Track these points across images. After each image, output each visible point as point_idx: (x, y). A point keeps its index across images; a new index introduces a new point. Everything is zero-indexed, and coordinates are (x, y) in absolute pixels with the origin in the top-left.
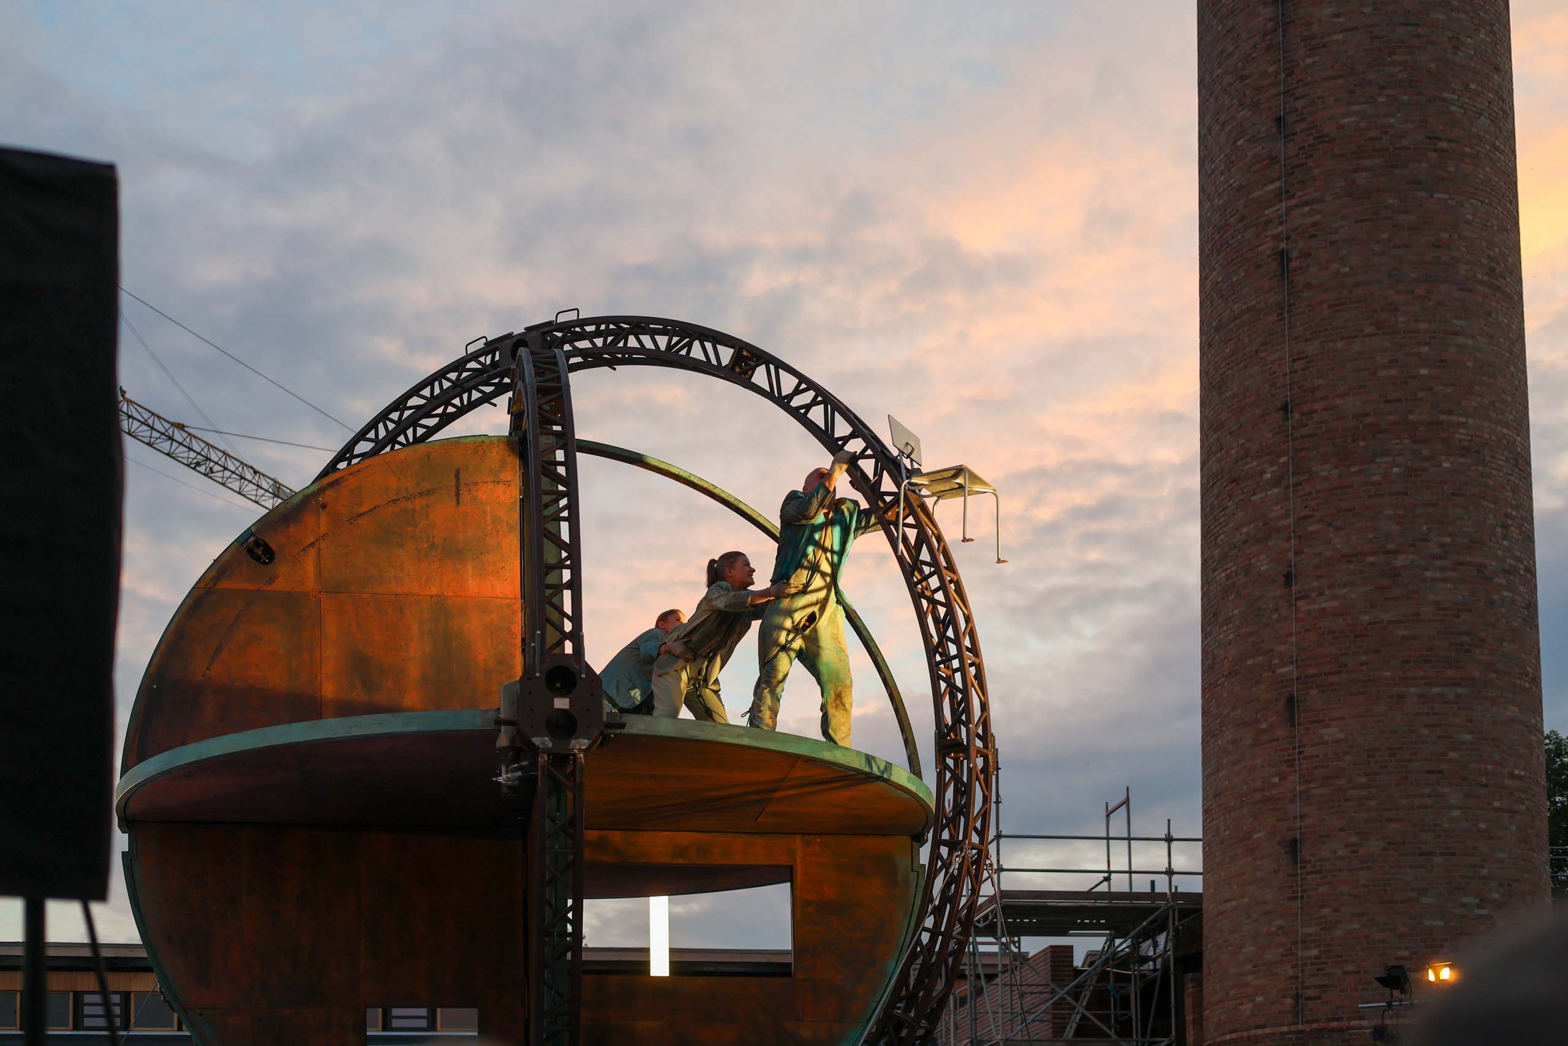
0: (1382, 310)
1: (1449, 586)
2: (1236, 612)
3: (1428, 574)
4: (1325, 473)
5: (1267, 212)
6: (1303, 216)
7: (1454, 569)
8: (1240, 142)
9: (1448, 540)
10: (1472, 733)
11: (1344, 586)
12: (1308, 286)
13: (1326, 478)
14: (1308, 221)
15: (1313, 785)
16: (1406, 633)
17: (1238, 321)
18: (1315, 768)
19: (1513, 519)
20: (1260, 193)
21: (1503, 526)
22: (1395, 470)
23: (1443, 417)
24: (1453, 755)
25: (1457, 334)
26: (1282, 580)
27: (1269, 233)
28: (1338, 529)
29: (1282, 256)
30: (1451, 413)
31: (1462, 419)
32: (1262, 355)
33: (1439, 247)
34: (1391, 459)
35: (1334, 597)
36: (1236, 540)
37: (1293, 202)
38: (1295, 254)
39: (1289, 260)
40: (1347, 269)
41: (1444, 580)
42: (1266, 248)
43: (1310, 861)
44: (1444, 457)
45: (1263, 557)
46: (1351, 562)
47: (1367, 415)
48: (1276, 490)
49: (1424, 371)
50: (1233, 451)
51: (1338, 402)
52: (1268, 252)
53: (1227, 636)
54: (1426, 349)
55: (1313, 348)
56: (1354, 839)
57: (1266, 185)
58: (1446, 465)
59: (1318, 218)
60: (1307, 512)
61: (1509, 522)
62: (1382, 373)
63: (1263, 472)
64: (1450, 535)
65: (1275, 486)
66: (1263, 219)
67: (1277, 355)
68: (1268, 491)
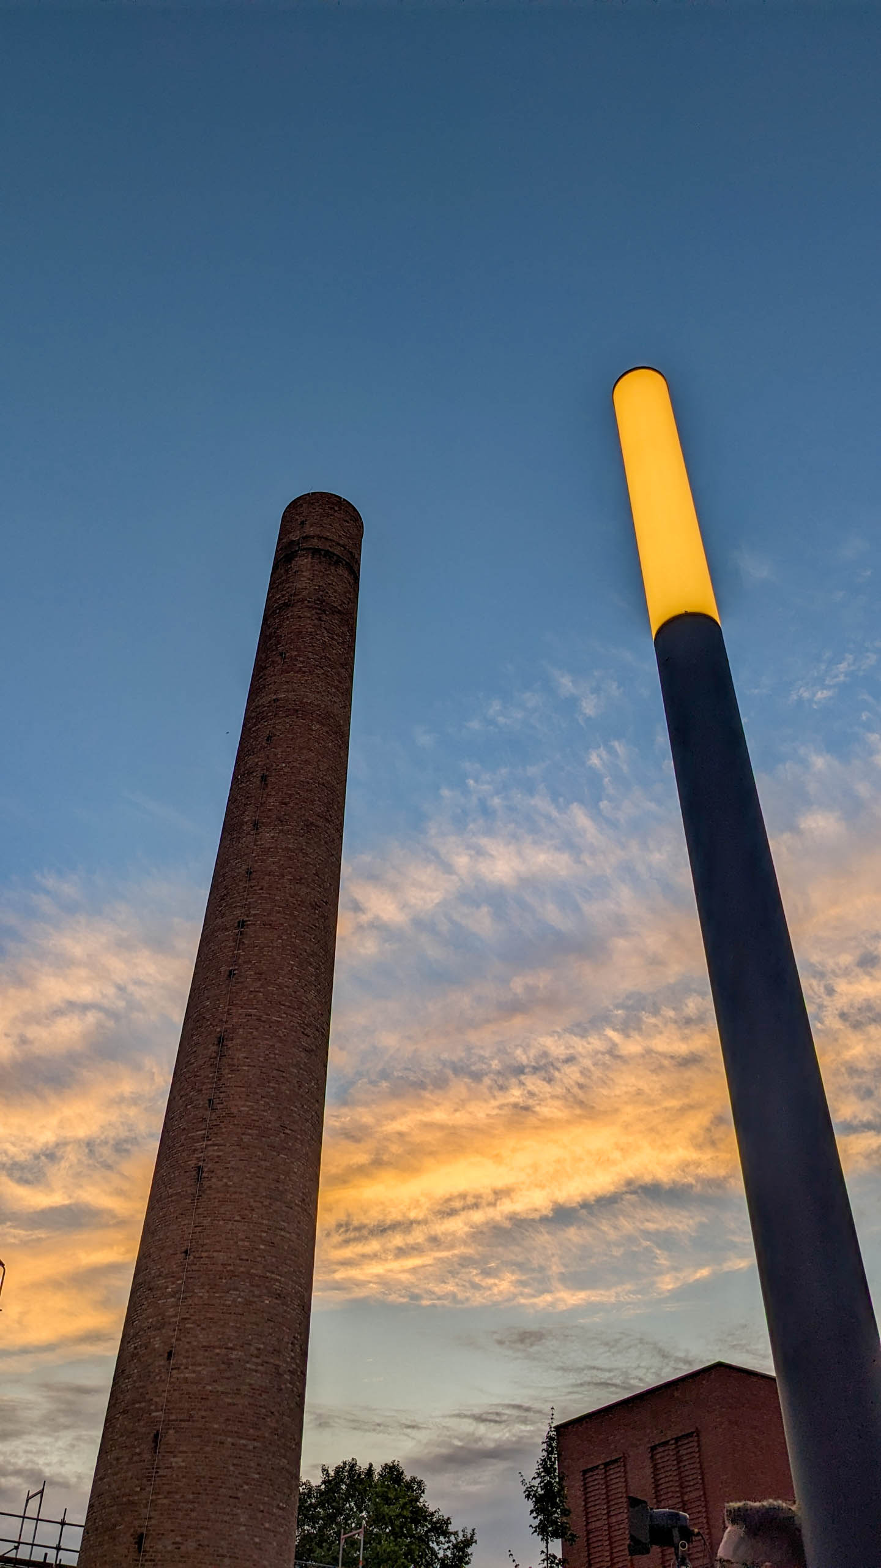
0: (246, 1209)
1: (259, 1375)
2: (136, 1371)
3: (248, 1366)
4: (201, 1294)
5: (195, 1145)
6: (214, 1150)
7: (262, 1365)
8: (189, 1107)
9: (262, 1346)
10: (259, 1473)
11: (200, 1365)
12: (210, 1187)
13: (201, 1297)
14: (216, 1154)
15: (160, 1496)
16: (230, 1401)
17: (170, 1199)
18: (164, 1484)
19: (297, 1340)
20: (193, 1134)
21: (292, 1344)
22: (239, 1300)
23: (268, 1274)
24: (246, 1487)
25: (281, 1229)
26: (166, 1355)
27: (196, 1156)
28: (203, 1329)
29: (199, 1169)
30: (273, 1272)
31: (278, 1277)
32: (179, 1220)
33: (278, 1182)
34: (238, 1293)
35: (194, 1372)
36: (144, 1325)
37: (210, 1143)
38: (206, 1169)
39: (202, 1172)
40: (231, 1183)
41: (256, 1371)
42: (192, 1163)
43: (149, 1551)
44: (266, 1298)
45: (157, 1339)
46: (206, 1351)
47: (230, 1265)
48: (173, 1299)
49: (262, 1247)
50: (153, 1271)
51: (215, 1254)
52: (193, 1166)
53: (127, 1386)
54: (265, 1234)
55: (206, 1222)
56: (178, 1539)
57: (197, 1131)
58: (267, 1302)
59: (220, 1154)
60: (187, 1316)
61: (296, 1342)
62: (240, 1243)
63: (167, 1287)
64: (264, 1343)
65: (173, 1297)
66: (193, 1148)
67: (187, 1222)
68: (167, 1299)
